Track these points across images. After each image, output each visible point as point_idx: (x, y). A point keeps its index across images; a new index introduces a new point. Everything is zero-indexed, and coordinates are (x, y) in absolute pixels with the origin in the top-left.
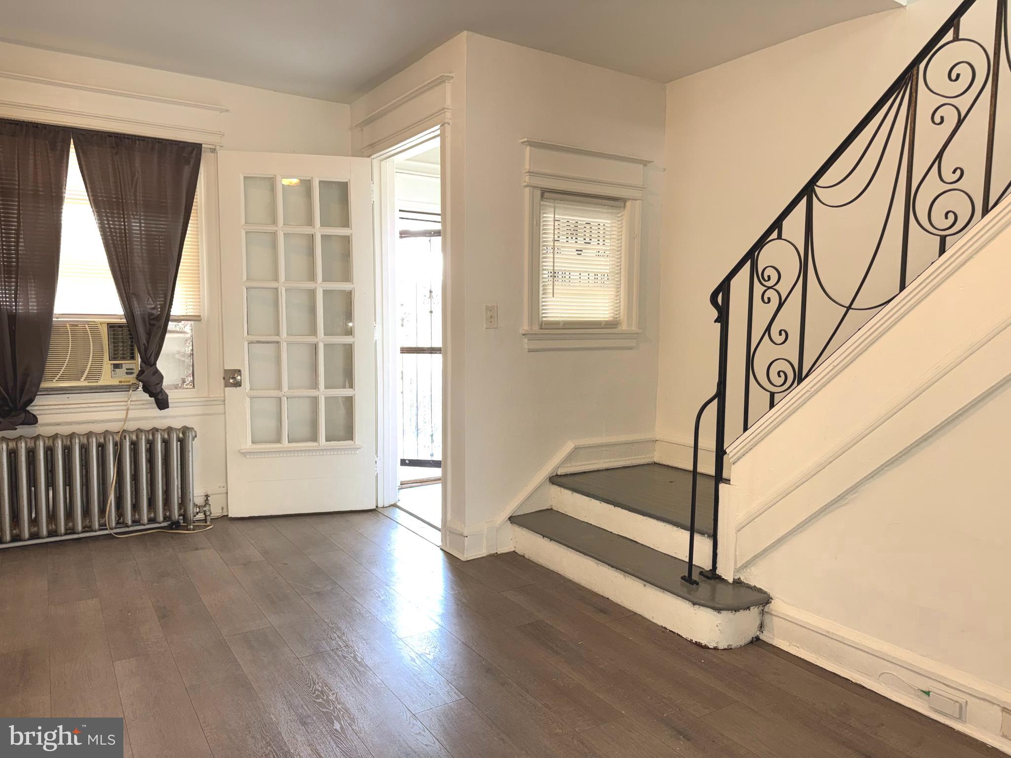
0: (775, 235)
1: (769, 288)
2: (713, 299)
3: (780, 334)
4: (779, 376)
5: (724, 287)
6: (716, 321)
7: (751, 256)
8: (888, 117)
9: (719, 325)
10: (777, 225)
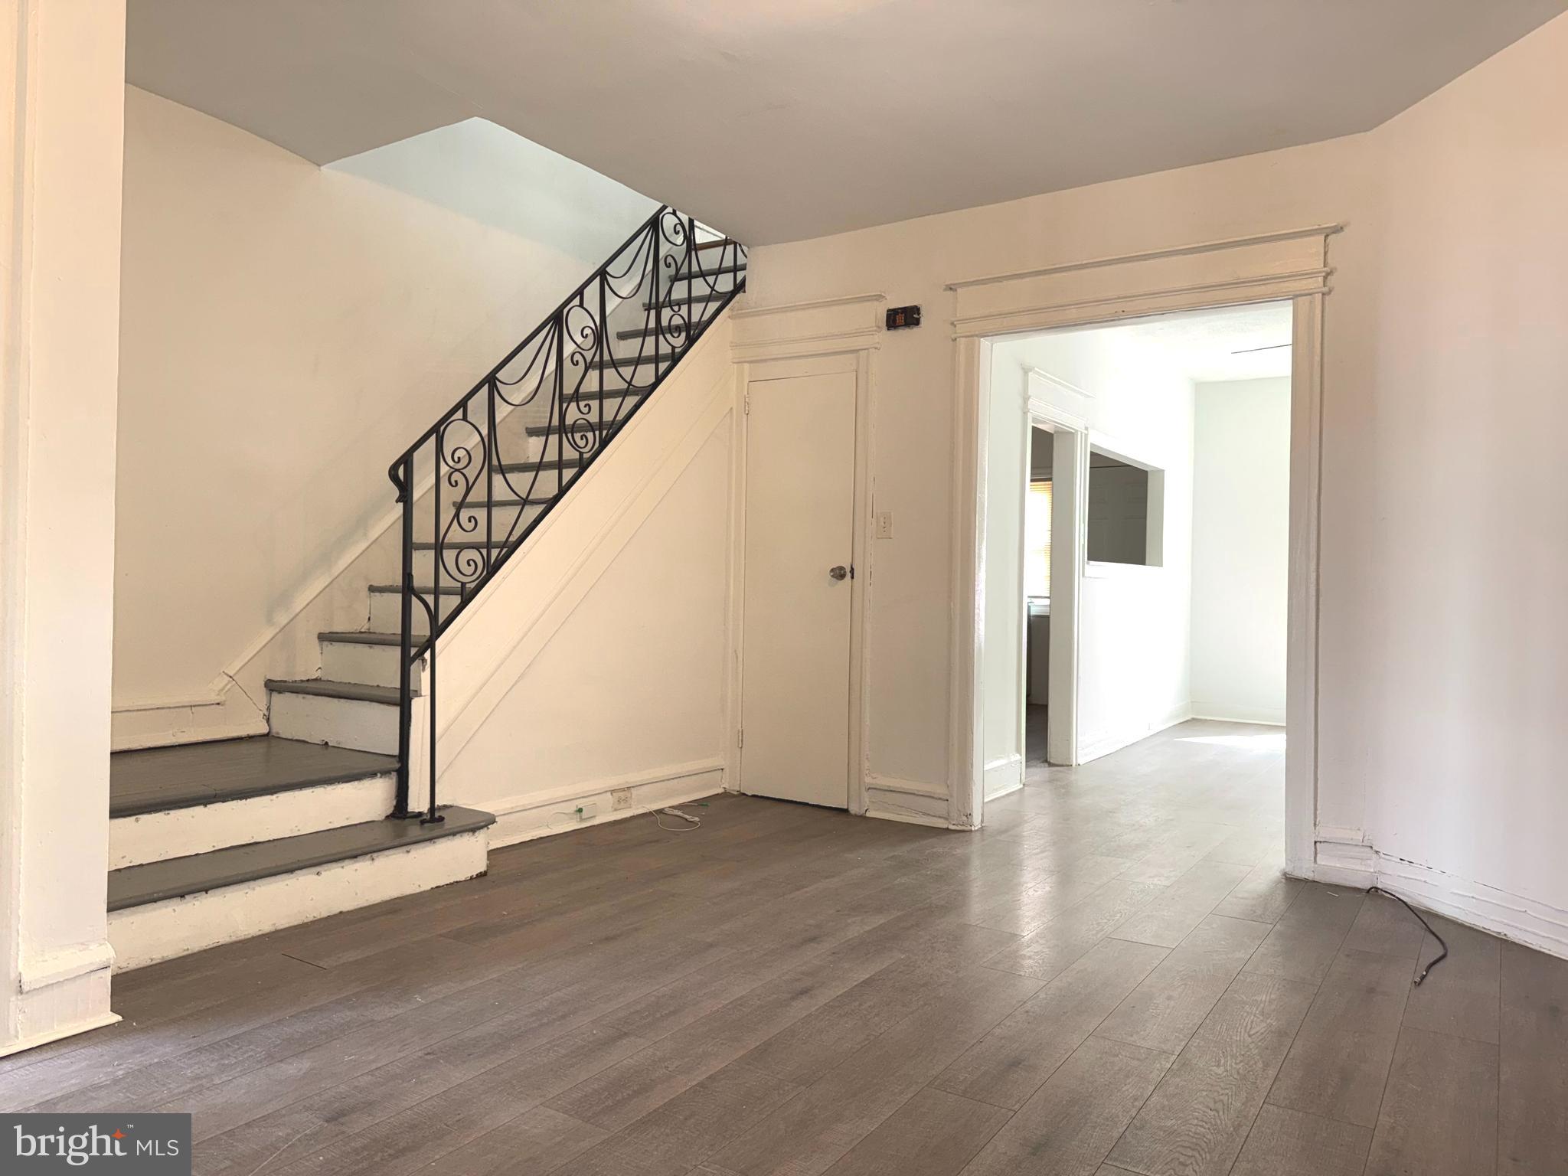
0: (459, 414)
1: (456, 470)
2: (393, 474)
3: (470, 521)
4: (469, 565)
5: (406, 460)
6: (397, 501)
7: (437, 431)
8: (541, 352)
9: (401, 505)
10: (463, 404)
